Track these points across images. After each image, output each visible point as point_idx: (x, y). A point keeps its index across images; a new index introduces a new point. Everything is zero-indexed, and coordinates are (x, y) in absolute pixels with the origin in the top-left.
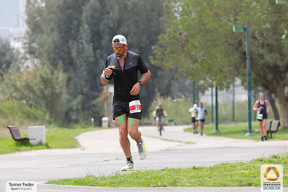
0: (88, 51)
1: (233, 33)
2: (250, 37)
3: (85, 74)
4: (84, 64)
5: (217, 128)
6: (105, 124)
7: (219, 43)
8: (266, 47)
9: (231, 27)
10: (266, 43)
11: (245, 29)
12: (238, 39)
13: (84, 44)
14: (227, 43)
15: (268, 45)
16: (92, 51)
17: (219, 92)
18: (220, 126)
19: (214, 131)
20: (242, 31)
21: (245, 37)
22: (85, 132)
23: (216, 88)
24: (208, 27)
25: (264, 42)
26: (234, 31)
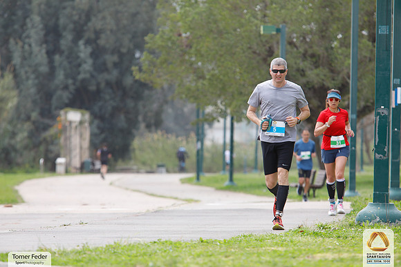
0: (39, 56)
1: (260, 35)
2: (286, 43)
3: (33, 90)
4: (33, 76)
5: (231, 179)
6: (60, 169)
7: (238, 50)
8: (309, 58)
9: (257, 27)
10: (310, 52)
11: (278, 30)
12: (268, 46)
13: (33, 45)
14: (250, 51)
15: (313, 56)
16: (45, 56)
17: (236, 125)
18: (236, 176)
19: (227, 183)
20: (274, 33)
21: (278, 43)
22: (30, 179)
23: (232, 119)
24: (221, 26)
25: (306, 51)
26: (262, 32)
